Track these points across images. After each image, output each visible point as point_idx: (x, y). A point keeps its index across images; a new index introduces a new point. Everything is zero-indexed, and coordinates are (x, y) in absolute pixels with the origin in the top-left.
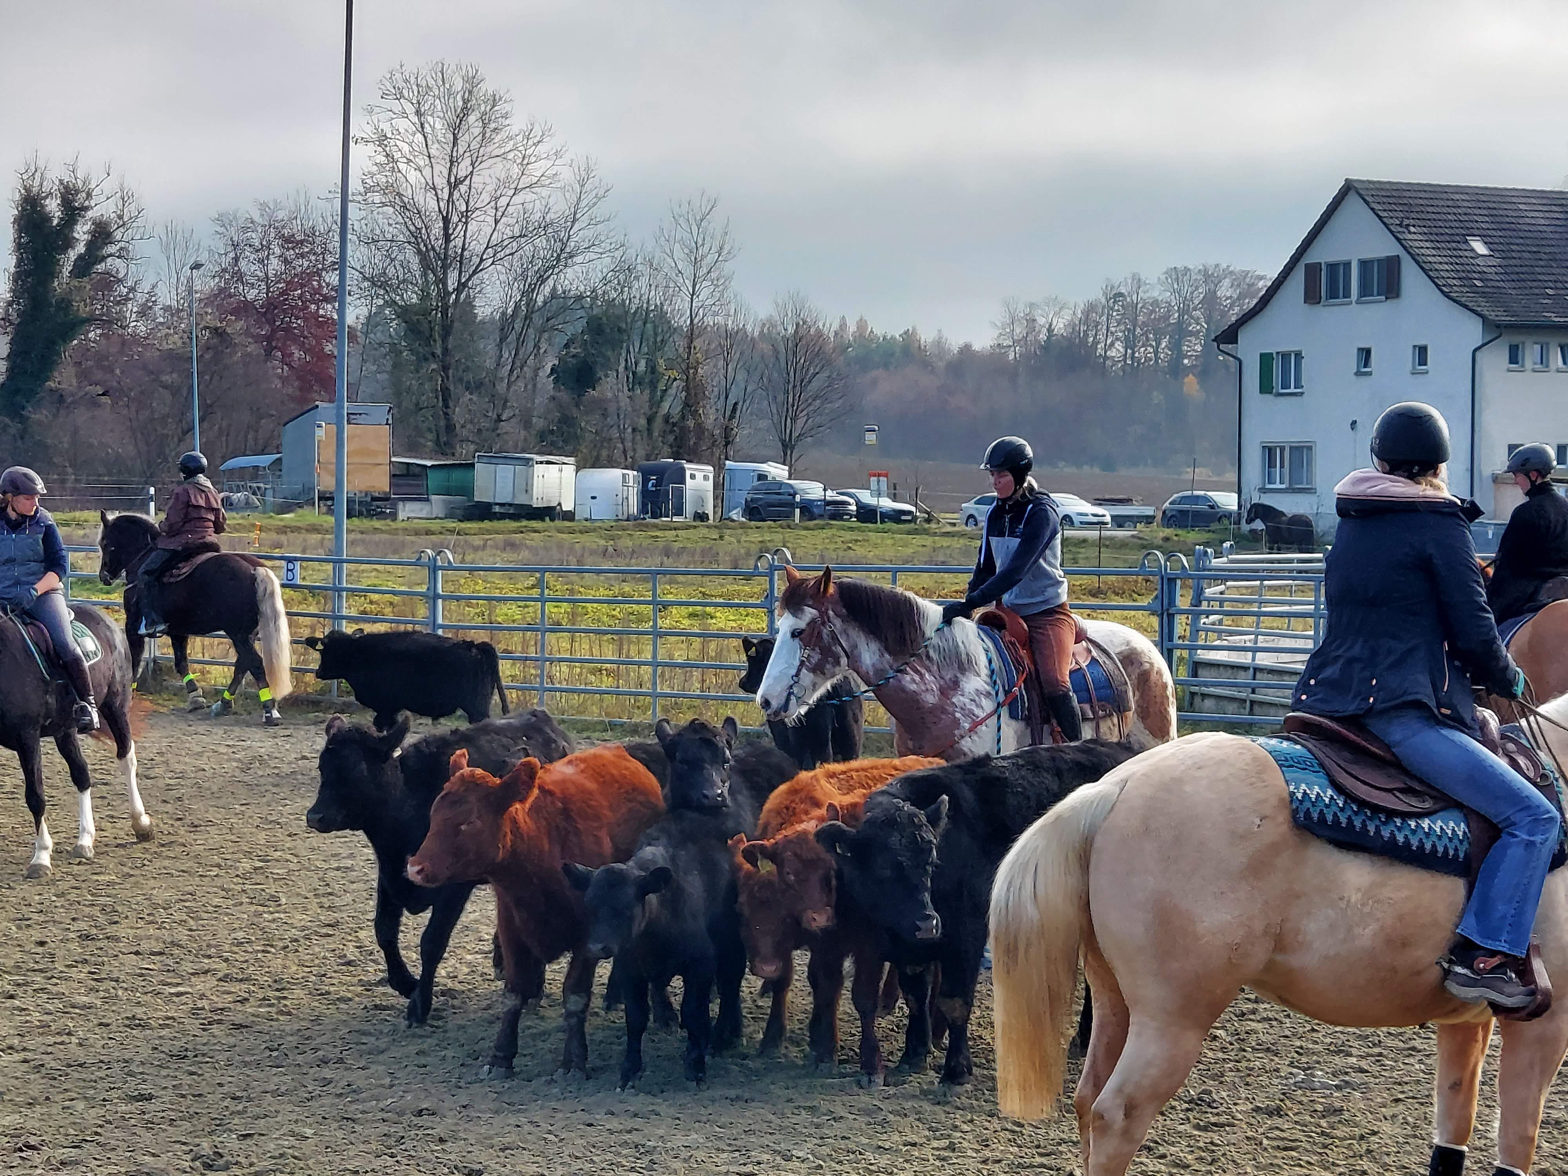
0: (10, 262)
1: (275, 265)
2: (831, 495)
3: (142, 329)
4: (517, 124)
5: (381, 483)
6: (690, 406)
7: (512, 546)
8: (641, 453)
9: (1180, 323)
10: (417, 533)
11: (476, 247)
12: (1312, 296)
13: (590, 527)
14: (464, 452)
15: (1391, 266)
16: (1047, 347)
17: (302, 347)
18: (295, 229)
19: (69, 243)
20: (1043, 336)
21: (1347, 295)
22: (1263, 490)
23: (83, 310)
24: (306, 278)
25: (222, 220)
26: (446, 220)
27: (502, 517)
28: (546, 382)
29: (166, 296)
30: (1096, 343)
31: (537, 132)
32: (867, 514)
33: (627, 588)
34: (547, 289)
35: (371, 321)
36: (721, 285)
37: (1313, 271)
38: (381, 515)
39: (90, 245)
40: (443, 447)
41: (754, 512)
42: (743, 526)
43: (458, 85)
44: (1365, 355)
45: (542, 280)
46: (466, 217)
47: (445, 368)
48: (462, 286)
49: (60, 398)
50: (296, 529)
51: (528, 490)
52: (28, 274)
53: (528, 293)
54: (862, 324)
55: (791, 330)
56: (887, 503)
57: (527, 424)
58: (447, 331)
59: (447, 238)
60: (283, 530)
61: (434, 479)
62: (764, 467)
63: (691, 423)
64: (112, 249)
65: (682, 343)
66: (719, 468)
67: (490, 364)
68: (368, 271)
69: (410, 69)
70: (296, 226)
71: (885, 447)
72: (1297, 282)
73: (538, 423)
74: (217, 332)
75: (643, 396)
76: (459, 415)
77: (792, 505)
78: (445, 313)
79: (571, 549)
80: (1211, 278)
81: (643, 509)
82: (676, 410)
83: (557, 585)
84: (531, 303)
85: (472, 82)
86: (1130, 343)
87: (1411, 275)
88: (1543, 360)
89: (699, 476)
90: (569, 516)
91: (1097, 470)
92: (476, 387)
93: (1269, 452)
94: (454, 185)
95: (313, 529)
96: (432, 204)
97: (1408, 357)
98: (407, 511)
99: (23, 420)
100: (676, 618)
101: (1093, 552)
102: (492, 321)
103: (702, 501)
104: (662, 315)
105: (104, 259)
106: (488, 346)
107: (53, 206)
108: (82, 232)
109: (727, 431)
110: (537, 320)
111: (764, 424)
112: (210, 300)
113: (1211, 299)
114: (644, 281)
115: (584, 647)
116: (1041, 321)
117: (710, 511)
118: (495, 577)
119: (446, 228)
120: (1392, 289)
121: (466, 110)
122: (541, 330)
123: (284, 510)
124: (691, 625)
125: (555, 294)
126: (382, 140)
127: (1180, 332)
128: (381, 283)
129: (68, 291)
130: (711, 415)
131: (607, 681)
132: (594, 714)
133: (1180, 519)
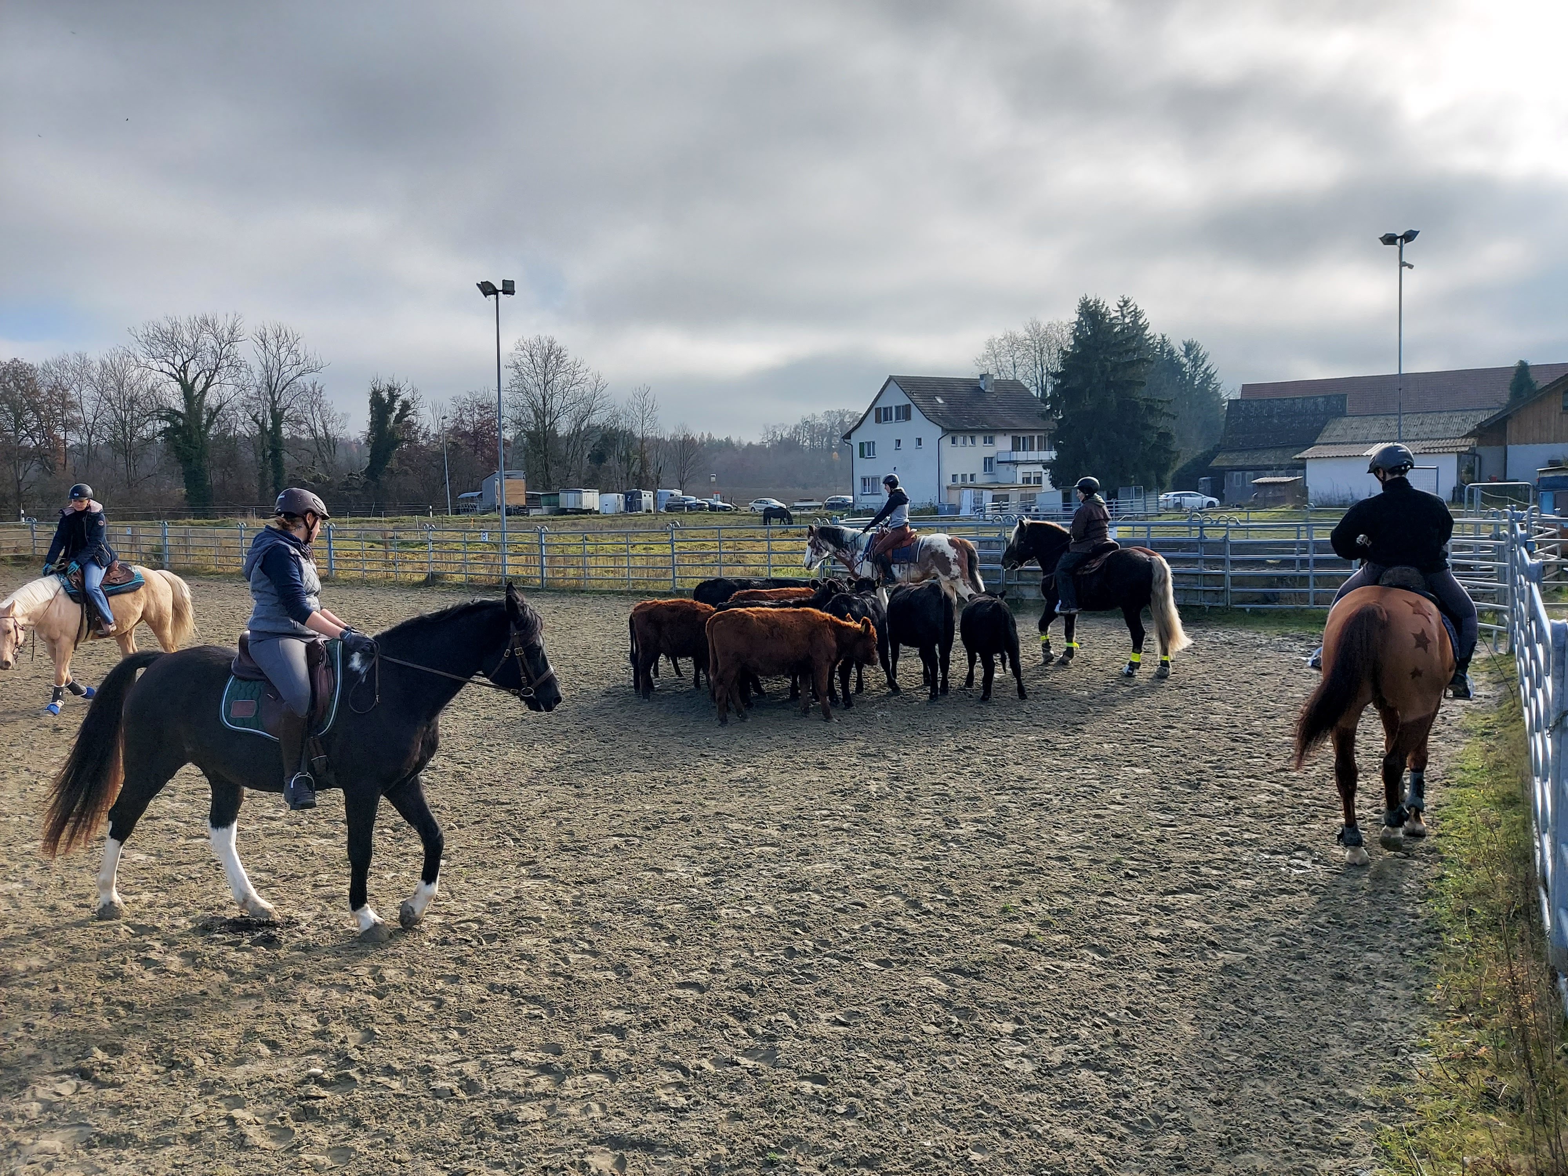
0: (369, 418)
1: (476, 417)
2: (699, 501)
3: (424, 443)
4: (570, 359)
5: (522, 502)
6: (643, 468)
7: (575, 524)
8: (624, 487)
9: (830, 432)
10: (537, 521)
11: (556, 408)
12: (878, 420)
13: (605, 516)
14: (555, 488)
15: (907, 408)
16: (781, 442)
17: (488, 448)
18: (484, 402)
19: (393, 410)
20: (779, 439)
21: (891, 419)
22: (862, 495)
23: (400, 437)
24: (490, 421)
25: (453, 399)
26: (544, 398)
27: (571, 513)
28: (586, 461)
29: (434, 430)
30: (799, 440)
31: (578, 362)
32: (713, 508)
33: (620, 539)
34: (585, 423)
35: (517, 439)
36: (653, 420)
37: (878, 410)
38: (523, 514)
39: (400, 410)
40: (546, 488)
41: (669, 508)
42: (664, 514)
43: (546, 344)
44: (899, 442)
45: (583, 420)
46: (552, 396)
47: (546, 456)
48: (551, 424)
49: (392, 472)
50: (488, 521)
51: (581, 503)
52: (376, 422)
53: (579, 425)
54: (709, 435)
55: (682, 438)
56: (720, 503)
57: (580, 478)
58: (546, 441)
59: (545, 405)
60: (484, 521)
61: (543, 500)
62: (673, 491)
63: (643, 475)
64: (410, 412)
65: (639, 444)
66: (655, 492)
67: (564, 454)
68: (513, 419)
69: (526, 338)
70: (484, 401)
71: (719, 482)
72: (872, 415)
73: (584, 477)
74: (453, 443)
75: (624, 465)
76: (552, 474)
77: (684, 506)
78: (545, 434)
79: (598, 525)
80: (841, 414)
81: (626, 509)
82: (638, 471)
84: (579, 429)
85: (551, 343)
86: (812, 440)
87: (914, 411)
88: (965, 442)
89: (647, 495)
90: (597, 512)
91: (801, 489)
92: (558, 463)
93: (864, 480)
94: (546, 384)
95: (496, 520)
96: (538, 391)
97: (915, 441)
98: (533, 512)
99: (378, 481)
100: (639, 550)
102: (565, 437)
103: (649, 505)
104: (631, 433)
105: (407, 416)
106: (563, 447)
107: (385, 395)
108: (397, 405)
109: (658, 478)
110: (581, 436)
111: (672, 474)
112: (451, 431)
113: (842, 422)
114: (623, 420)
115: (601, 562)
117: (652, 509)
118: (568, 537)
119: (544, 401)
120: (908, 417)
121: (550, 354)
122: (583, 440)
123: (484, 513)
124: (643, 552)
125: (588, 426)
126: (517, 366)
127: (831, 435)
128: (518, 422)
129: (393, 429)
130: (651, 472)
131: (611, 576)
132: (606, 587)
133: (831, 506)
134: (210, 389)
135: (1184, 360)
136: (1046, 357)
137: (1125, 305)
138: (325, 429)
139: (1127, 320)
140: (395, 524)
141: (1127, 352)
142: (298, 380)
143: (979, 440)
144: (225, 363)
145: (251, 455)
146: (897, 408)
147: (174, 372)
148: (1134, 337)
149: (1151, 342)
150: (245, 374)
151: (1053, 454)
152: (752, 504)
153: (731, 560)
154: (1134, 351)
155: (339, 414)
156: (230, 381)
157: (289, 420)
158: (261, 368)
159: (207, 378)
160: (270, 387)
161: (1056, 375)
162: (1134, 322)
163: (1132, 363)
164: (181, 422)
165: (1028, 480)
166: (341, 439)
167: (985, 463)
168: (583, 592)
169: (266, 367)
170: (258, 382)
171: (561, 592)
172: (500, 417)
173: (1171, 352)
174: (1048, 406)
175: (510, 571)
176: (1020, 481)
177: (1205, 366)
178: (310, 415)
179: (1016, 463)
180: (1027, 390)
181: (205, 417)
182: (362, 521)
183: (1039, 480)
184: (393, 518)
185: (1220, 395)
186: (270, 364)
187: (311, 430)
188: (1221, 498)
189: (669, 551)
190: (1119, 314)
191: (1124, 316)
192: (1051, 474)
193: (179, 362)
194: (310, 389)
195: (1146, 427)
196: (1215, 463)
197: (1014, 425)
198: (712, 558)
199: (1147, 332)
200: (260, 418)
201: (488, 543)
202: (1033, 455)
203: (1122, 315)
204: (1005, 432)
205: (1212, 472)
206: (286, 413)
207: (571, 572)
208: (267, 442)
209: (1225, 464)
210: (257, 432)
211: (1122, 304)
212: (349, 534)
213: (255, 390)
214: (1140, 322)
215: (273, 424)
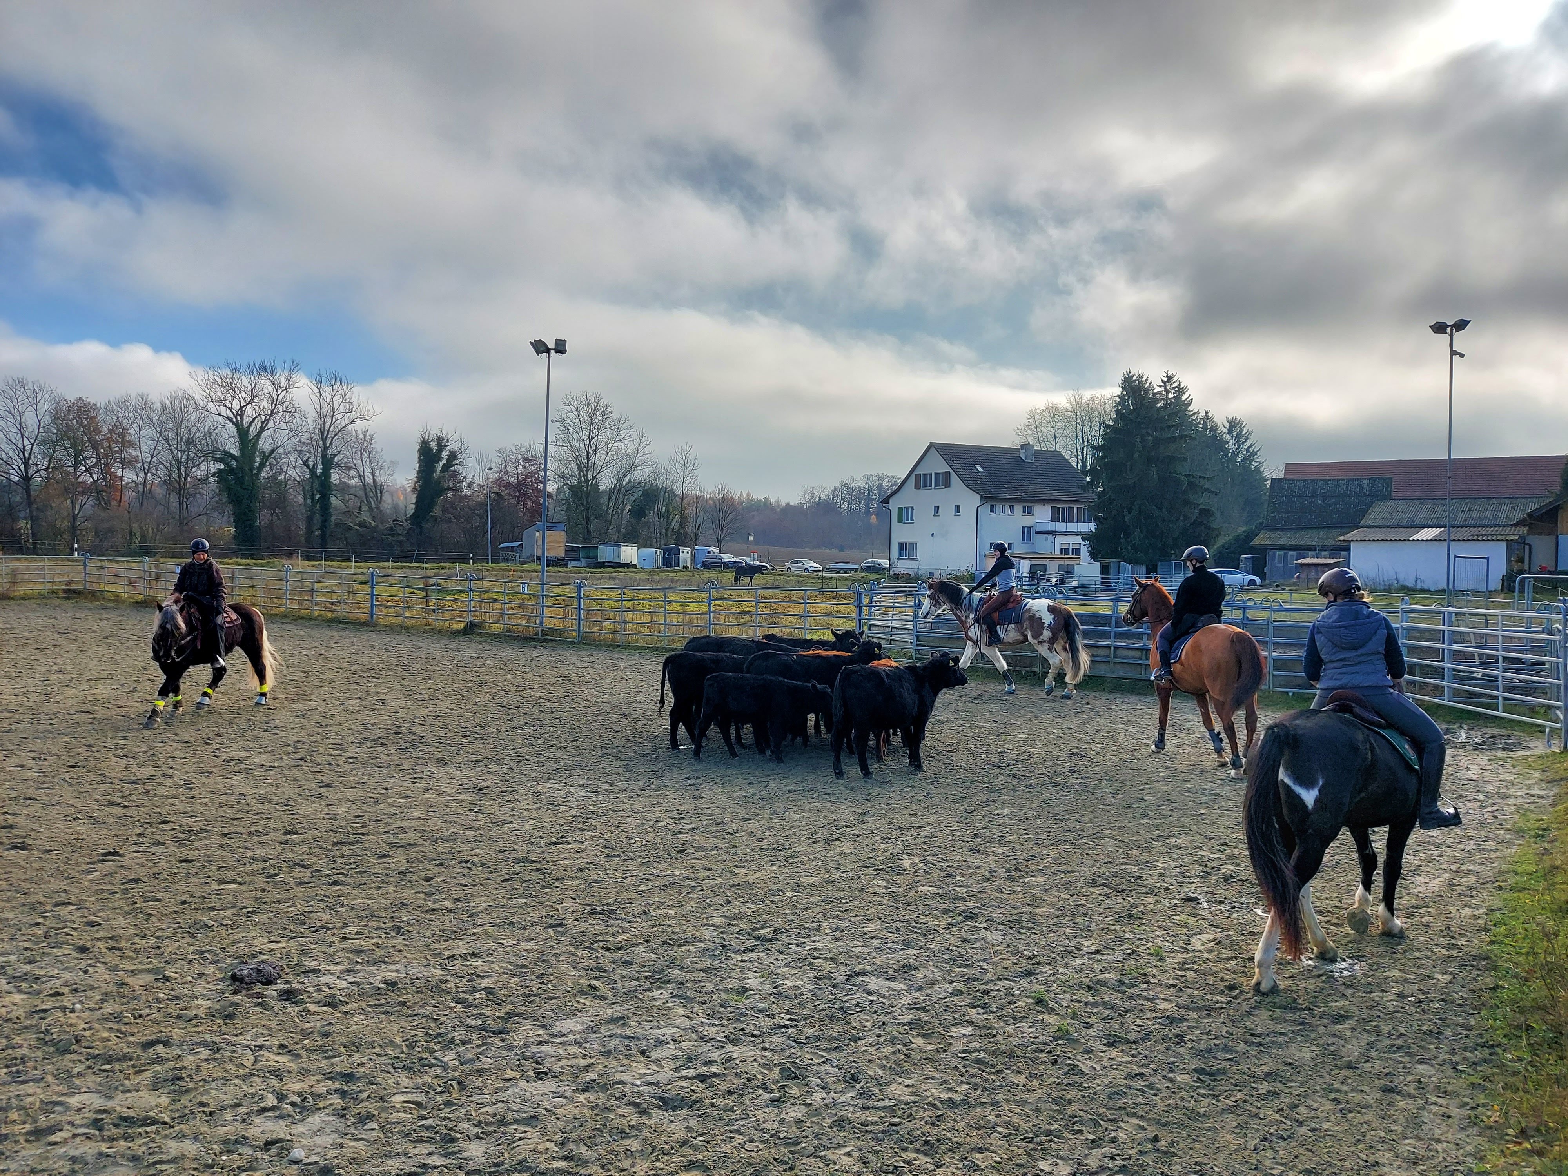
0: (417, 466)
1: (521, 468)
2: (735, 560)
3: (469, 493)
4: (615, 416)
5: (562, 553)
6: (682, 524)
7: (612, 578)
8: (663, 542)
9: (869, 495)
10: (575, 573)
11: (599, 463)
12: (917, 486)
13: (643, 571)
14: (594, 541)
15: (947, 475)
16: (819, 504)
17: (531, 500)
18: (529, 455)
19: (440, 459)
20: (817, 500)
21: (931, 486)
22: (899, 559)
23: (445, 485)
24: (533, 473)
25: (499, 451)
26: (588, 453)
27: (609, 567)
28: (626, 516)
29: (478, 480)
30: (837, 502)
31: (623, 419)
33: (656, 595)
34: (627, 479)
35: (558, 491)
36: (694, 478)
37: (918, 476)
38: (561, 566)
39: (447, 460)
40: (586, 540)
42: (702, 571)
43: (593, 401)
44: (937, 508)
45: (625, 476)
46: (595, 451)
47: (587, 510)
48: (594, 478)
49: (435, 519)
50: (528, 571)
51: (619, 556)
52: (423, 471)
53: (620, 480)
54: (748, 494)
55: (721, 496)
56: (757, 563)
57: (619, 531)
58: (588, 494)
59: (588, 459)
60: (522, 571)
61: (582, 552)
62: (710, 548)
63: (682, 531)
64: (457, 462)
65: (678, 500)
66: (693, 549)
67: (605, 508)
68: (557, 472)
69: (574, 394)
70: (529, 453)
71: (756, 541)
72: (912, 480)
73: (623, 531)
74: (497, 494)
75: (664, 521)
76: (592, 527)
77: (721, 563)
78: (587, 488)
79: (636, 580)
80: (881, 478)
81: (664, 564)
82: (677, 527)
83: (630, 594)
84: (621, 485)
85: (597, 399)
86: (849, 503)
87: (954, 479)
88: (1004, 511)
89: (685, 552)
90: (635, 567)
91: (837, 551)
92: (599, 517)
93: (902, 545)
94: (591, 439)
95: (536, 571)
96: (582, 446)
97: (953, 508)
98: (571, 564)
99: (421, 527)
101: (834, 582)
102: (606, 492)
103: (686, 561)
104: (671, 490)
105: (454, 465)
106: (604, 500)
108: (445, 455)
109: (696, 536)
110: (623, 491)
111: (711, 532)
112: (495, 482)
113: (880, 486)
114: (664, 477)
115: (637, 617)
116: (816, 494)
117: (689, 565)
118: (605, 590)
119: (588, 455)
120: (947, 484)
121: (596, 410)
122: (625, 495)
123: (522, 563)
124: (680, 609)
125: (630, 481)
126: (563, 421)
127: (869, 498)
128: (562, 476)
129: (439, 477)
130: (690, 528)
131: (647, 630)
132: (641, 643)
133: (869, 570)
134: (265, 434)
135: (1228, 437)
136: (1087, 429)
137: (1168, 381)
138: (373, 475)
139: (1171, 396)
140: (435, 571)
141: (1170, 427)
142: (350, 427)
143: (1018, 508)
144: (280, 408)
145: (300, 499)
146: (936, 474)
147: (231, 416)
148: (1176, 414)
149: (1194, 418)
150: (299, 420)
151: (1092, 526)
152: (788, 564)
153: (766, 620)
154: (1177, 426)
155: (388, 461)
156: (284, 426)
157: (339, 466)
158: (315, 415)
159: (263, 423)
160: (322, 433)
161: (1097, 449)
162: (1178, 398)
163: (1172, 440)
164: (234, 464)
165: (1066, 551)
166: (388, 486)
167: (1023, 533)
168: (618, 646)
169: (319, 413)
170: (311, 428)
171: (597, 646)
172: (545, 470)
173: (1214, 429)
174: (1088, 479)
175: (547, 624)
176: (1058, 552)
177: (1248, 444)
178: (359, 462)
179: (1055, 533)
180: (1067, 461)
181: (258, 459)
182: (405, 567)
183: (1077, 551)
184: (435, 565)
185: (1261, 473)
186: (324, 410)
187: (360, 476)
188: (1263, 577)
189: (705, 608)
190: (1162, 389)
191: (1167, 392)
192: (1090, 545)
193: (236, 406)
194: (361, 436)
195: (1187, 503)
196: (1257, 541)
197: (1053, 496)
198: (747, 617)
199: (1190, 408)
200: (311, 463)
201: (526, 594)
202: (1072, 527)
203: (1166, 390)
204: (1044, 502)
205: (1252, 550)
206: (336, 459)
207: (607, 625)
208: (316, 485)
209: (1268, 542)
210: (307, 476)
211: (1165, 379)
212: (391, 580)
213: (307, 435)
214: (1184, 398)
215: (323, 469)
